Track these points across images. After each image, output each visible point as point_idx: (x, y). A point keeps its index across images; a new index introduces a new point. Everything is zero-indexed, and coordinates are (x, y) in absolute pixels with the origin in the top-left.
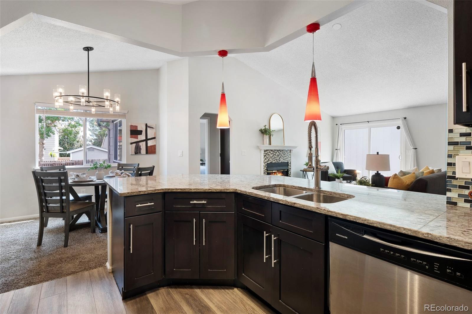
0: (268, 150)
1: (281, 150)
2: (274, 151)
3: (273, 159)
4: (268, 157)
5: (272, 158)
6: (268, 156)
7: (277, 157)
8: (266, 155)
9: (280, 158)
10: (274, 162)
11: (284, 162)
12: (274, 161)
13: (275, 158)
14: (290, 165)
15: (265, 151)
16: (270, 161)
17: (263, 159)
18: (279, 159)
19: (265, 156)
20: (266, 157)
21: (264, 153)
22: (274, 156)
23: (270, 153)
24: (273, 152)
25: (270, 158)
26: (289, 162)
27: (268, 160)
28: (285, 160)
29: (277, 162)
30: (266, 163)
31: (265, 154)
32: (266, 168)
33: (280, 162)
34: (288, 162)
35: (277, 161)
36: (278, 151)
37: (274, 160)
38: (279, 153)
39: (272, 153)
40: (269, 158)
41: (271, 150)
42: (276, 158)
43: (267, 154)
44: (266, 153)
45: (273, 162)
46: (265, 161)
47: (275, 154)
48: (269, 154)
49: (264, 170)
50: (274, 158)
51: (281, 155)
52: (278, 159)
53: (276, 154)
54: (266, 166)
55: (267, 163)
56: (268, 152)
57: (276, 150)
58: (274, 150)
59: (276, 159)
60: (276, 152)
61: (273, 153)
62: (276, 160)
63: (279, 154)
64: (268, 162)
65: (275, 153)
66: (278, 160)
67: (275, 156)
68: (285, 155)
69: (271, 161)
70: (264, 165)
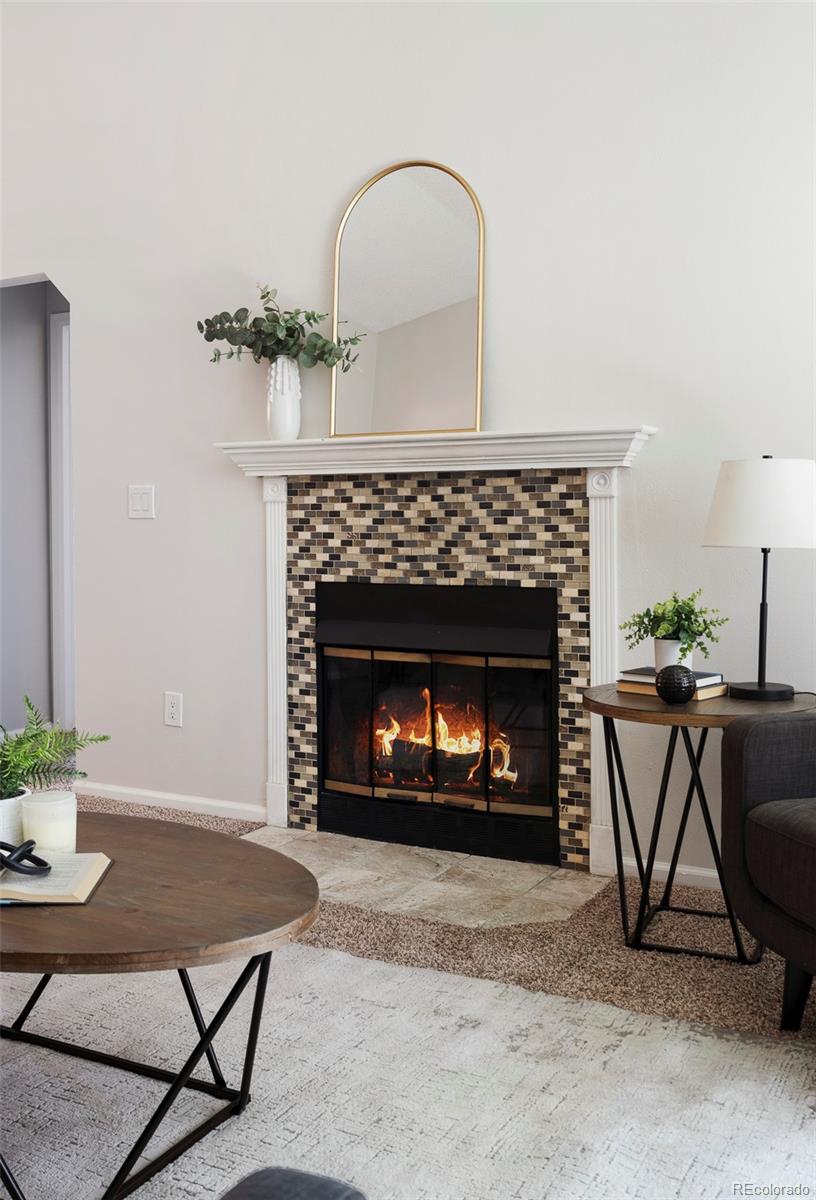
0: (327, 478)
1: (462, 474)
2: (384, 485)
3: (381, 551)
4: (330, 536)
5: (370, 544)
6: (322, 528)
7: (419, 536)
8: (313, 521)
9: (450, 544)
10: (381, 576)
11: (499, 587)
12: (388, 566)
13: (400, 544)
14: (577, 617)
15: (295, 487)
16: (347, 572)
17: (279, 552)
18: (444, 551)
19: (297, 526)
20: (305, 535)
21: (291, 507)
22: (382, 529)
23: (348, 500)
24: (377, 492)
25: (344, 543)
26: (569, 592)
27: (326, 557)
28: (515, 568)
29: (420, 581)
30: (310, 585)
31: (303, 507)
32: (305, 621)
33: (458, 581)
34: (554, 593)
35: (425, 574)
36: (425, 482)
37: (383, 558)
38: (437, 498)
39: (366, 507)
40: (335, 543)
41: (359, 481)
42: (413, 544)
43: (314, 507)
44: (311, 500)
45: (374, 580)
46: (304, 564)
47: (398, 514)
48: (341, 507)
49: (295, 634)
50: (387, 544)
51: (459, 520)
52: (432, 551)
53: (408, 514)
54: (313, 607)
55: (319, 584)
56: (329, 492)
57: (407, 476)
58: (389, 477)
59: (402, 551)
60: (404, 492)
61: (382, 507)
62: (404, 566)
63: (437, 512)
64: (326, 578)
65: (391, 507)
66: (430, 566)
67: (398, 529)
68: (515, 521)
69: (353, 564)
70: (289, 598)
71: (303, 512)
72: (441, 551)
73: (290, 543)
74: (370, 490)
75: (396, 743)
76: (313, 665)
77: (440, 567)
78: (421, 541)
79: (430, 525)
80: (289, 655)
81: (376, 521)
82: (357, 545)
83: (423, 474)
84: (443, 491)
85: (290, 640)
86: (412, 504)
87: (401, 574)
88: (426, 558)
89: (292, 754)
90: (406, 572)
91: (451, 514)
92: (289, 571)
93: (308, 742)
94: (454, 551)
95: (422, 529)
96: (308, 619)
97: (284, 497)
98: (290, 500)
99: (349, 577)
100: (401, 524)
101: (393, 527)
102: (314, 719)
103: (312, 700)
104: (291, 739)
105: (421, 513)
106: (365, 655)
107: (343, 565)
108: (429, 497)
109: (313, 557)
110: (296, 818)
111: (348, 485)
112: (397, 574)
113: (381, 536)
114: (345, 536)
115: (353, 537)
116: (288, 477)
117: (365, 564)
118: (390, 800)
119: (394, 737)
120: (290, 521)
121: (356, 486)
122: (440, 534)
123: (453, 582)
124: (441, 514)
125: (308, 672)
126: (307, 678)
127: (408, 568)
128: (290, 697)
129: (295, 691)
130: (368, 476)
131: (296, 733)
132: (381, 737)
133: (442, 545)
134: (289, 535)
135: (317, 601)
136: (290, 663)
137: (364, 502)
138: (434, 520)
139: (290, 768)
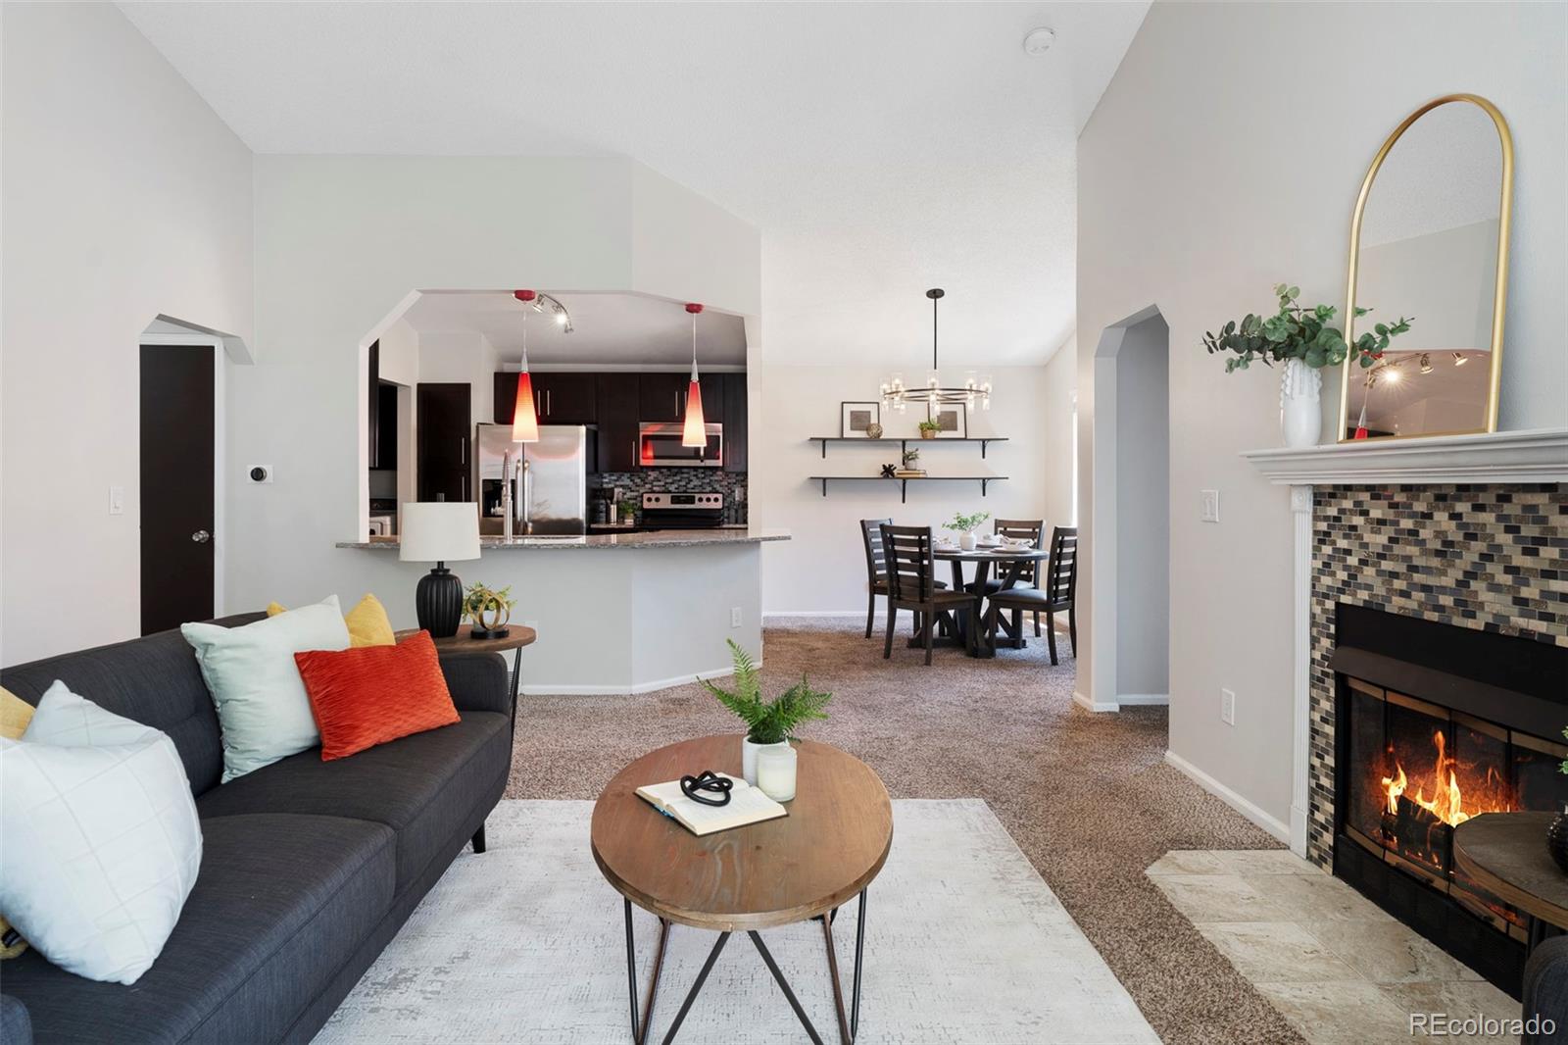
0: (1348, 488)
2: (1399, 498)
3: (1394, 575)
4: (1348, 552)
5: (1386, 565)
6: (1342, 544)
7: (1435, 562)
8: (1334, 534)
9: (1470, 575)
10: (1395, 605)
12: (1403, 593)
13: (1413, 569)
15: (1322, 496)
16: (1363, 595)
17: (1305, 564)
18: (1462, 584)
19: (1322, 538)
20: (1327, 550)
21: (1316, 518)
22: (1397, 549)
23: (1365, 513)
24: (1393, 506)
25: (1363, 562)
27: (1345, 576)
29: (1432, 616)
30: (1330, 605)
31: (1326, 518)
32: (1326, 643)
33: (1478, 624)
35: (1441, 609)
36: (1443, 496)
37: (1399, 584)
38: (1455, 516)
39: (1381, 522)
40: (1352, 561)
41: (1376, 492)
42: (1428, 570)
43: (1337, 519)
44: (1332, 511)
45: (1388, 609)
46: (1326, 580)
47: (1414, 533)
48: (1358, 521)
49: (1317, 656)
50: (1402, 568)
51: (1479, 546)
52: (1448, 581)
53: (1424, 534)
54: (1333, 628)
55: (1338, 604)
56: (1348, 504)
57: (1424, 488)
58: (1405, 488)
59: (1417, 577)
60: (1420, 507)
61: (1397, 523)
62: (1419, 596)
63: (1457, 536)
64: (1345, 599)
65: (1407, 524)
66: (1447, 600)
67: (1413, 550)
68: (1550, 553)
69: (1369, 587)
70: (1313, 616)
71: (1325, 524)
72: (1459, 583)
73: (1315, 557)
74: (1386, 503)
75: (1402, 801)
76: (1332, 693)
77: (1457, 602)
78: (1437, 568)
79: (1447, 550)
80: (1312, 676)
81: (1391, 540)
82: (1373, 565)
83: (1439, 486)
84: (1462, 507)
85: (1313, 661)
86: (1428, 522)
87: (1414, 605)
88: (1443, 590)
89: (1313, 783)
90: (1421, 604)
91: (1471, 537)
92: (1314, 586)
93: (1327, 776)
94: (1472, 583)
95: (1438, 553)
96: (1329, 641)
97: (1309, 506)
98: (1315, 511)
99: (1365, 601)
100: (1416, 545)
101: (1408, 548)
102: (1332, 752)
103: (1330, 730)
104: (1312, 767)
105: (1438, 534)
106: (1378, 694)
107: (1359, 586)
108: (1446, 515)
109: (1333, 574)
110: (1315, 853)
111: (1365, 497)
112: (1411, 605)
113: (1395, 558)
114: (1363, 555)
115: (1369, 556)
116: (1314, 486)
117: (1380, 590)
118: (1397, 869)
119: (1399, 792)
120: (1316, 533)
121: (1373, 497)
122: (1457, 561)
123: (1470, 624)
124: (1458, 537)
125: (1328, 699)
126: (1327, 706)
127: (1423, 600)
128: (1312, 722)
129: (1317, 717)
130: (1384, 487)
131: (1317, 762)
132: (1387, 788)
133: (1461, 577)
134: (1314, 548)
135: (1338, 622)
136: (1312, 686)
137: (1380, 516)
138: (1451, 544)
139: (1311, 797)
